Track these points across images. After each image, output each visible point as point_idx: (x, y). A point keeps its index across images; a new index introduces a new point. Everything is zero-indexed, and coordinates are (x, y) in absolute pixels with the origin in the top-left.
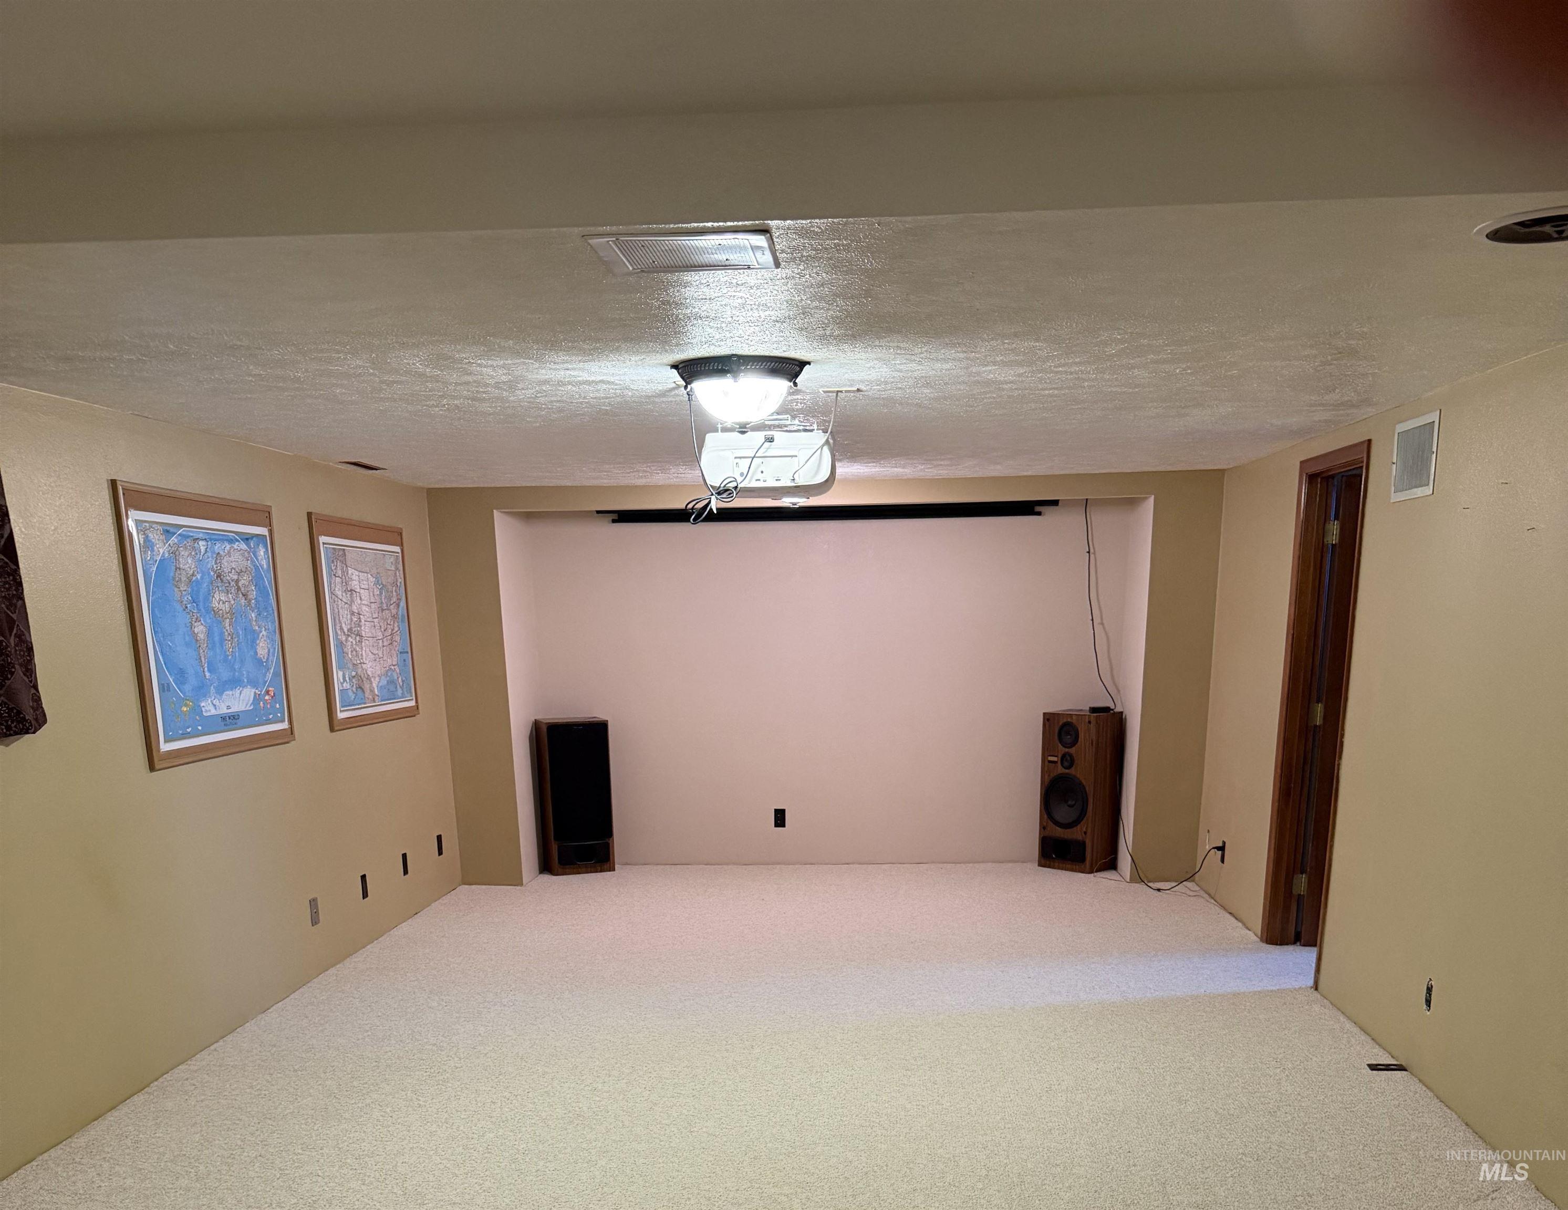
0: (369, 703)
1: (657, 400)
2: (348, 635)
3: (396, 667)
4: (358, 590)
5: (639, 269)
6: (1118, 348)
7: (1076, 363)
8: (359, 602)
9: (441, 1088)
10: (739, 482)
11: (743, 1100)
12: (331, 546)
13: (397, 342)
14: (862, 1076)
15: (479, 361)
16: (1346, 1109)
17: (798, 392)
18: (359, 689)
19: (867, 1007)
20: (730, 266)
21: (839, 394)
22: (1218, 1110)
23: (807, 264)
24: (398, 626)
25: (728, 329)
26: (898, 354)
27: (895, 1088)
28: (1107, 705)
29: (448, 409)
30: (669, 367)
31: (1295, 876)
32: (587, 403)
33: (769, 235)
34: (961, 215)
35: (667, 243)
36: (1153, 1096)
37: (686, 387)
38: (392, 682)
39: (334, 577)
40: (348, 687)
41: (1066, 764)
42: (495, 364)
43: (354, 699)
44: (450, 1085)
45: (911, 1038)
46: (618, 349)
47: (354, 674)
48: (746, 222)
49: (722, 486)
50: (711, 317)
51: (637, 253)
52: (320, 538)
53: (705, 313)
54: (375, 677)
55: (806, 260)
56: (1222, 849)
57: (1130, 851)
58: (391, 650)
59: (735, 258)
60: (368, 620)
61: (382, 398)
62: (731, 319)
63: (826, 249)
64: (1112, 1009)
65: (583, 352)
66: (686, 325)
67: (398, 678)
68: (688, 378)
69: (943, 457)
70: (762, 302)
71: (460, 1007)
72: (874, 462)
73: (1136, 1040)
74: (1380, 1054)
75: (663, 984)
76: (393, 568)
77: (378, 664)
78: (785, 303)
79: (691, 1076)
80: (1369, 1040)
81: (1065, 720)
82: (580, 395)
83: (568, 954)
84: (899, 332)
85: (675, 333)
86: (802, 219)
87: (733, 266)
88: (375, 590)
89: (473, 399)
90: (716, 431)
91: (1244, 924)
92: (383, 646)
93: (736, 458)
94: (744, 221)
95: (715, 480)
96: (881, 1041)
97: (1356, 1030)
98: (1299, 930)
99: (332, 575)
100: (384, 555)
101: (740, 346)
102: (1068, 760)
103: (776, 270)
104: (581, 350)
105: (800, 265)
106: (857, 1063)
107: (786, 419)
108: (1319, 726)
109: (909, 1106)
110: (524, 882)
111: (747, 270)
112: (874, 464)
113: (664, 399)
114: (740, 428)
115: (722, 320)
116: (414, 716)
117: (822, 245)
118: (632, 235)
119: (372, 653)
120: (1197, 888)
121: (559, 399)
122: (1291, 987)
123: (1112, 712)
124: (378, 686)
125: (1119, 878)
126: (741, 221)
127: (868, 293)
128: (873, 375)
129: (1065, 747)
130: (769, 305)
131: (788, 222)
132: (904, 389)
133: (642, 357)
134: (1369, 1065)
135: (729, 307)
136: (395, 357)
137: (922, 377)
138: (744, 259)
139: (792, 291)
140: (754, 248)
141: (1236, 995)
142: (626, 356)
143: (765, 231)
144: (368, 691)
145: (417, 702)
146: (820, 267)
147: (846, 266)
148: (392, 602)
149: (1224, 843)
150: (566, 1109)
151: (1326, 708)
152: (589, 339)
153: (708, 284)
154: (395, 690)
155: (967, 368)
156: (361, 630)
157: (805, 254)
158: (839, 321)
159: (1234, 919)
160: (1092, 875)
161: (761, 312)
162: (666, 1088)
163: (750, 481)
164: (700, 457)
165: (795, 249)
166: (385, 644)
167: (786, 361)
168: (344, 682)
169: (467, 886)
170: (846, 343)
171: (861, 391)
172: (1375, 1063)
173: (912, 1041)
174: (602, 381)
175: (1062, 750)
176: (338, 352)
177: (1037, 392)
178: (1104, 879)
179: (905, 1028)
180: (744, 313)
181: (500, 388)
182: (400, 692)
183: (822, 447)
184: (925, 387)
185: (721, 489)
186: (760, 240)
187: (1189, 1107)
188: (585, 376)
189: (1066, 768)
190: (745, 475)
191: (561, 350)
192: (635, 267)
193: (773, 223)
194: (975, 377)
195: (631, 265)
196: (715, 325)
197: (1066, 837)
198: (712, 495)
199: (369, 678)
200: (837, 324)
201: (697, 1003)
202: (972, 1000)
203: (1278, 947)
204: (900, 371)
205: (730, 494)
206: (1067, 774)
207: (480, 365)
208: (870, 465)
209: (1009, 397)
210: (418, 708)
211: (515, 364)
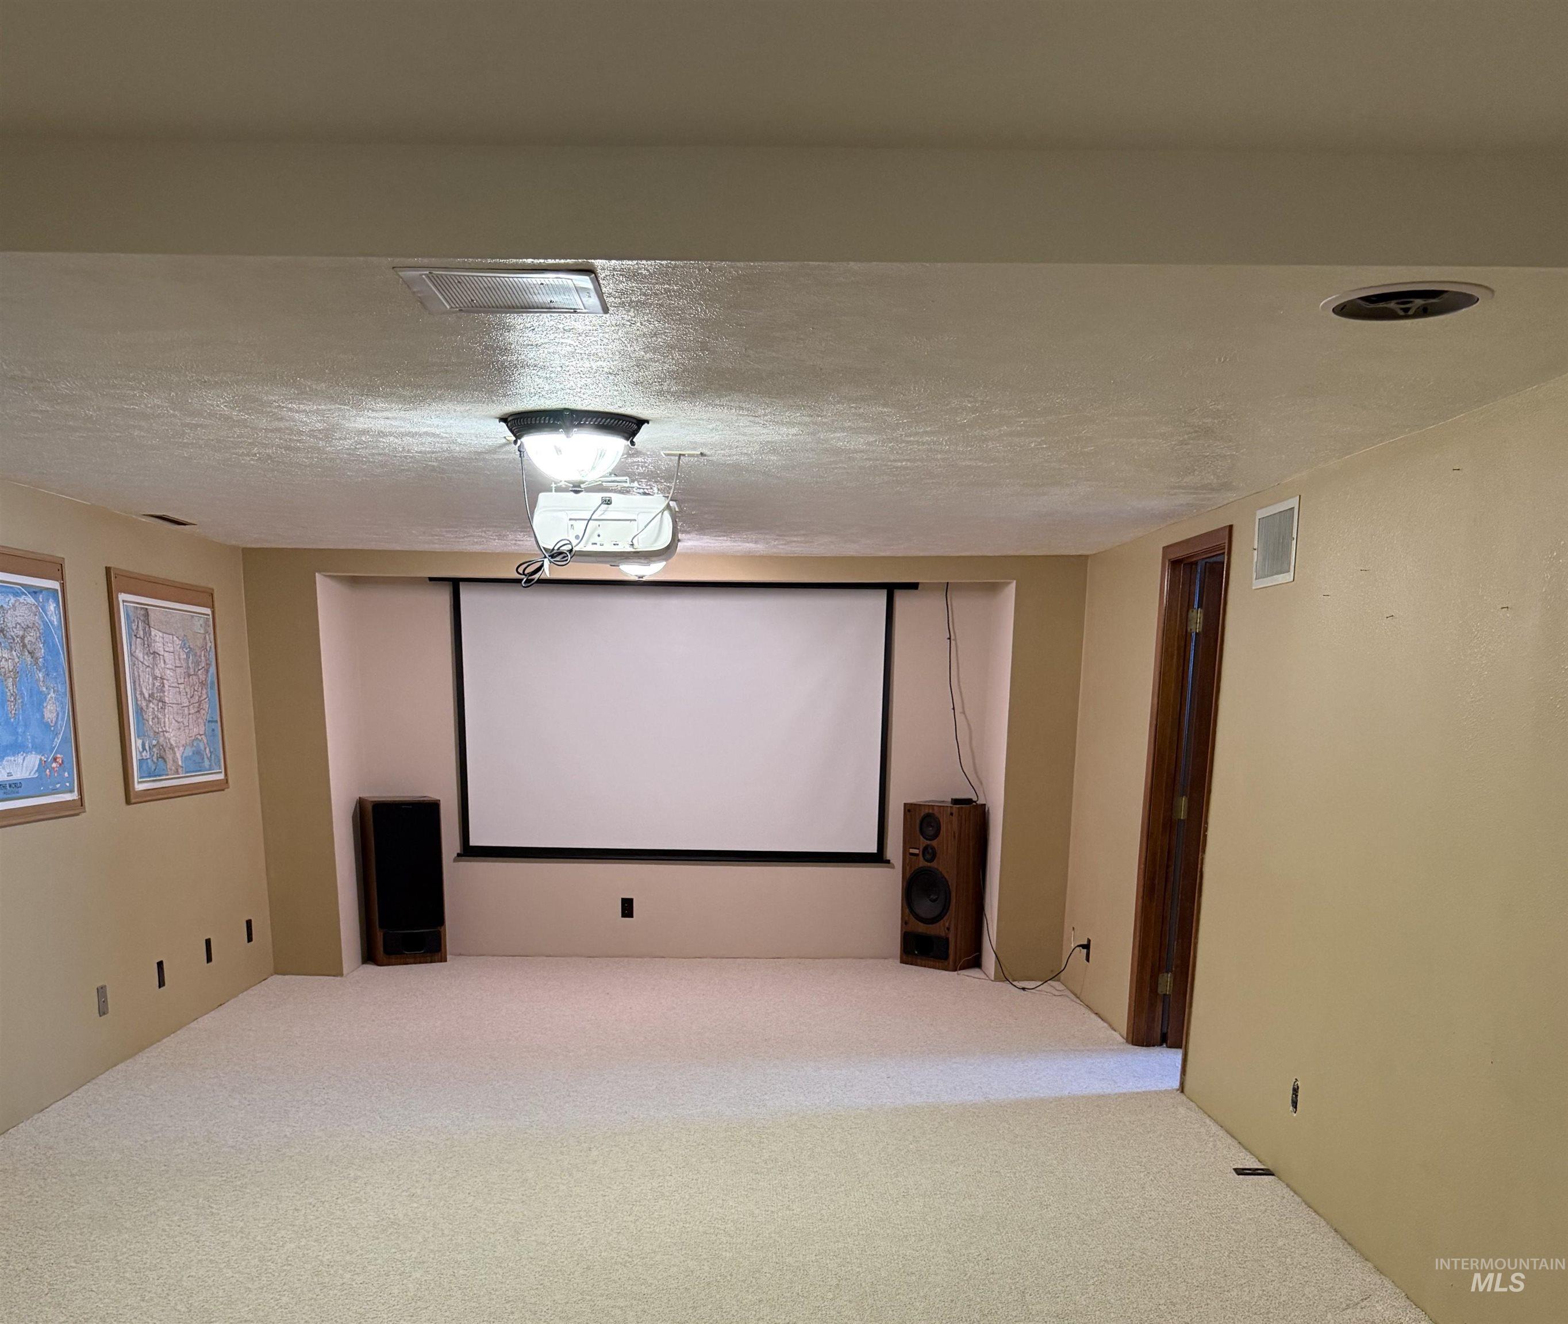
0: (171, 775)
1: (487, 457)
2: (150, 701)
3: (203, 736)
4: (162, 653)
5: (457, 307)
6: (968, 417)
7: (926, 432)
8: (163, 666)
9: (238, 1195)
10: (574, 545)
11: (577, 1206)
12: (132, 605)
13: (198, 380)
14: (707, 1180)
15: (290, 405)
16: (1211, 1214)
17: (637, 453)
18: (160, 759)
19: (716, 1107)
20: (555, 308)
21: (682, 457)
22: (1080, 1215)
23: (637, 310)
24: (207, 693)
25: (558, 380)
26: (741, 415)
27: (743, 1193)
28: (970, 797)
29: (259, 458)
30: (498, 420)
31: (1160, 975)
32: (411, 457)
33: (593, 275)
34: (797, 263)
35: (486, 280)
36: (1013, 1200)
37: (515, 442)
38: (198, 752)
39: (134, 638)
40: (148, 757)
41: (928, 857)
42: (307, 409)
43: (155, 770)
44: (248, 1191)
45: (762, 1140)
46: (441, 398)
47: (154, 742)
48: (568, 261)
49: (556, 548)
50: (539, 366)
51: (454, 290)
52: (119, 596)
53: (532, 360)
54: (179, 747)
55: (638, 306)
56: (1087, 947)
57: (994, 947)
58: (197, 718)
59: (558, 300)
60: (173, 685)
61: (185, 443)
62: (560, 369)
63: (656, 294)
64: (974, 1110)
65: (403, 399)
66: (513, 374)
67: (205, 749)
68: (518, 432)
69: (795, 533)
70: (592, 352)
71: (265, 1106)
72: (724, 536)
73: (997, 1142)
74: (1247, 1158)
75: (494, 1083)
76: (202, 631)
77: (183, 733)
78: (617, 353)
79: (521, 1180)
80: (1235, 1143)
81: (927, 811)
82: (403, 448)
83: (390, 1050)
84: (740, 391)
85: (501, 382)
86: (629, 260)
87: (558, 308)
88: (181, 654)
89: (287, 448)
90: (551, 491)
91: (1110, 1025)
92: (189, 714)
93: (570, 519)
94: (566, 259)
95: (548, 542)
96: (729, 1142)
97: (1222, 1133)
98: (1165, 1030)
99: (133, 635)
100: (192, 616)
101: (572, 399)
102: (930, 853)
103: (604, 315)
104: (400, 396)
105: (629, 311)
106: (702, 1166)
107: (625, 481)
108: (1184, 820)
109: (757, 1212)
110: (345, 972)
111: (574, 314)
112: (725, 538)
113: (496, 456)
114: (574, 486)
115: (551, 369)
116: (223, 790)
117: (651, 290)
118: (446, 268)
119: (176, 721)
120: (1062, 987)
121: (381, 452)
122: (1157, 1089)
123: (974, 804)
124: (182, 757)
125: (983, 976)
126: (564, 258)
127: (704, 347)
128: (716, 437)
129: (927, 839)
130: (600, 354)
131: (613, 262)
132: (750, 455)
133: (468, 408)
134: (1235, 1170)
135: (556, 356)
136: (197, 397)
137: (768, 442)
138: (569, 302)
139: (623, 339)
140: (578, 290)
141: (1100, 1097)
142: (450, 405)
143: (589, 271)
144: (171, 762)
145: (226, 775)
146: (651, 314)
147: (678, 314)
148: (200, 668)
149: (1089, 941)
150: (379, 1216)
151: (1190, 801)
152: (409, 385)
153: (532, 328)
154: (201, 761)
155: (813, 434)
156: (165, 696)
157: (633, 299)
158: (675, 376)
159: (1100, 1020)
160: (956, 973)
161: (592, 363)
162: (493, 1193)
163: (587, 543)
164: (532, 518)
165: (623, 293)
166: (191, 712)
167: (624, 418)
168: (143, 751)
169: (280, 976)
170: (685, 401)
171: (705, 455)
172: (1241, 1167)
173: (763, 1143)
174: (426, 434)
175: (923, 842)
176: (133, 389)
177: (889, 463)
178: (969, 978)
179: (756, 1129)
180: (574, 363)
181: (315, 437)
182: (207, 763)
183: (662, 512)
184: (772, 453)
185: (555, 551)
186: (584, 281)
187: (1050, 1212)
188: (408, 428)
189: (927, 861)
190: (581, 538)
191: (379, 396)
192: (453, 306)
193: (598, 263)
194: (823, 444)
195: (450, 304)
196: (544, 375)
197: (928, 933)
198: (545, 557)
199: (172, 748)
200: (675, 379)
201: (531, 1103)
202: (828, 1101)
203: (1144, 1048)
204: (745, 434)
205: (564, 557)
206: (930, 867)
207: (290, 410)
208: (720, 538)
209: (860, 468)
210: (227, 782)
211: (329, 410)
